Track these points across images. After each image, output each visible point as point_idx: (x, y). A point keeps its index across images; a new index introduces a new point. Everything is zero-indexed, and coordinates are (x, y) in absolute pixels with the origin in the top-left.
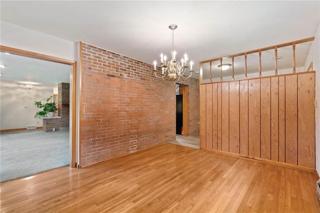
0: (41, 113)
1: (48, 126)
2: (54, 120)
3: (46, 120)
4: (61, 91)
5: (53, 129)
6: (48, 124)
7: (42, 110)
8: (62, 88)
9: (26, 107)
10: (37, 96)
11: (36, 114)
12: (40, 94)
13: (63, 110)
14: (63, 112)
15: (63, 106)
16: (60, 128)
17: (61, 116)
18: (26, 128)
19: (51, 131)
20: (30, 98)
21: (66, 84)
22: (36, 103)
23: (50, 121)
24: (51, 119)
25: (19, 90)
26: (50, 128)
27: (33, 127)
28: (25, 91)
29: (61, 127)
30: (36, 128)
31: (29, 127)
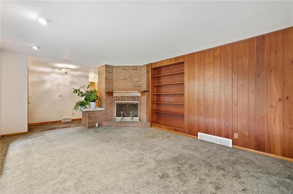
0: (82, 104)
1: (90, 121)
2: (97, 112)
3: (88, 113)
4: (105, 75)
5: (96, 124)
6: (91, 117)
7: (83, 99)
8: (106, 72)
9: (61, 96)
10: (72, 83)
11: (75, 104)
12: (76, 80)
13: (106, 100)
14: (106, 102)
15: (107, 95)
16: (103, 123)
17: (105, 107)
18: (61, 121)
19: (94, 127)
20: (65, 85)
21: (109, 67)
22: (74, 91)
23: (92, 114)
24: (94, 111)
25: (54, 76)
26: (92, 123)
27: (68, 119)
28: (59, 76)
29: (105, 121)
30: (71, 120)
31: (64, 119)
